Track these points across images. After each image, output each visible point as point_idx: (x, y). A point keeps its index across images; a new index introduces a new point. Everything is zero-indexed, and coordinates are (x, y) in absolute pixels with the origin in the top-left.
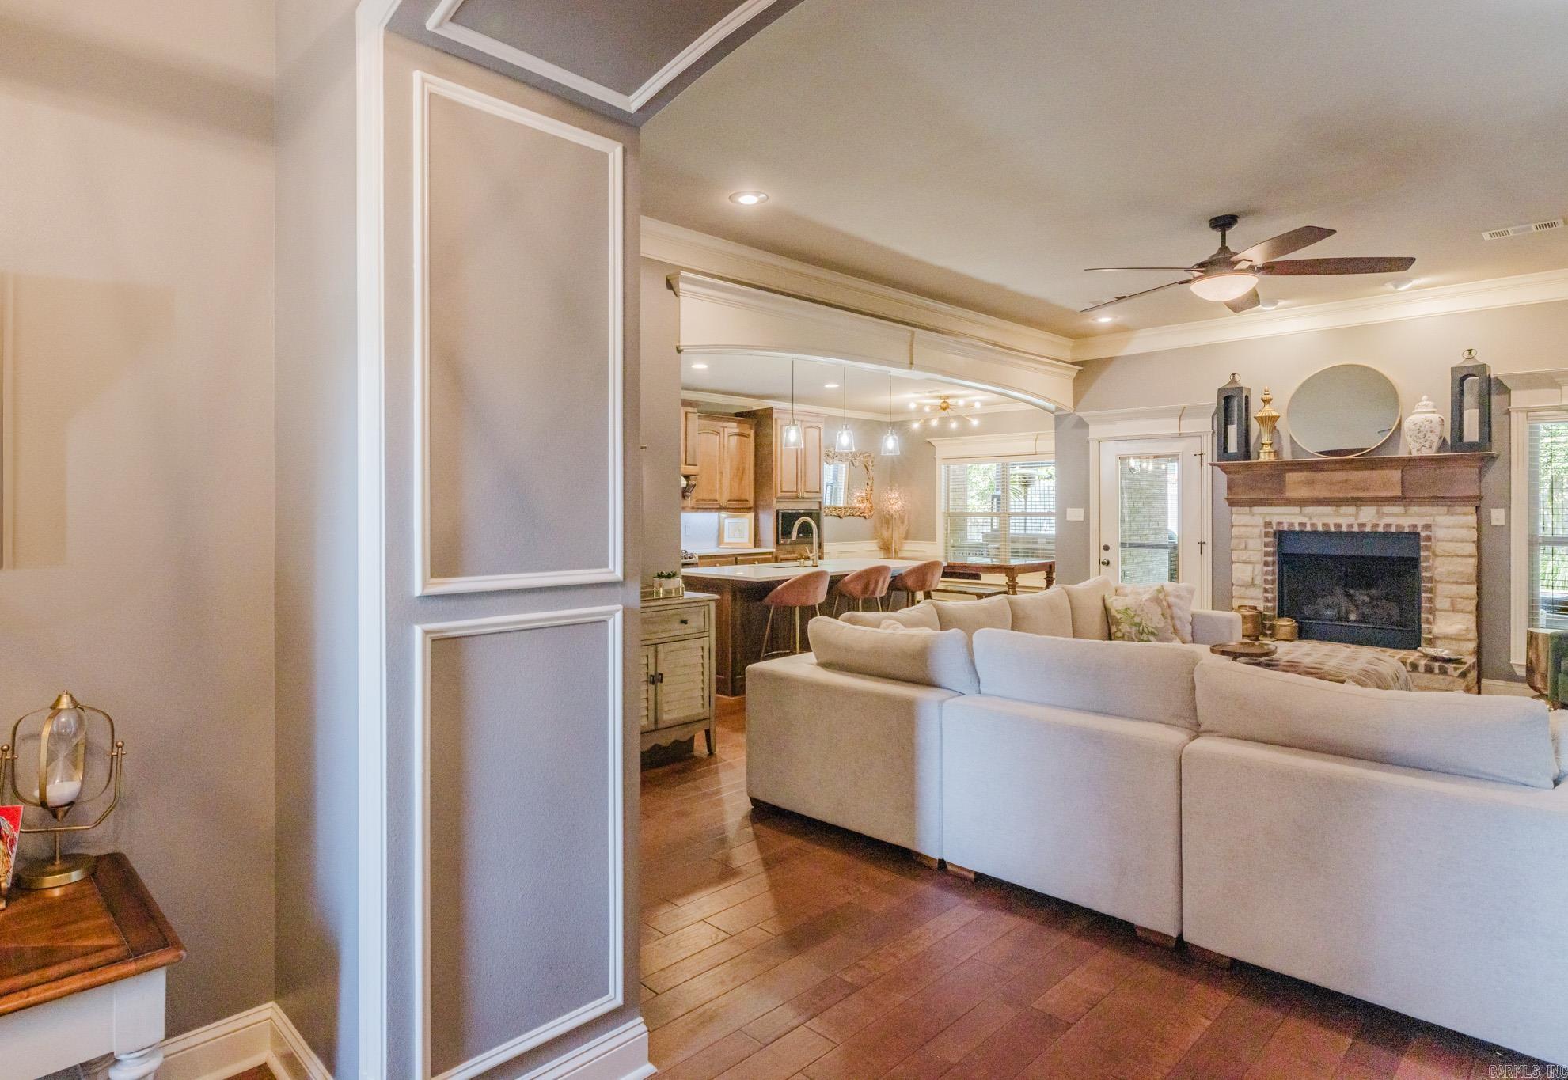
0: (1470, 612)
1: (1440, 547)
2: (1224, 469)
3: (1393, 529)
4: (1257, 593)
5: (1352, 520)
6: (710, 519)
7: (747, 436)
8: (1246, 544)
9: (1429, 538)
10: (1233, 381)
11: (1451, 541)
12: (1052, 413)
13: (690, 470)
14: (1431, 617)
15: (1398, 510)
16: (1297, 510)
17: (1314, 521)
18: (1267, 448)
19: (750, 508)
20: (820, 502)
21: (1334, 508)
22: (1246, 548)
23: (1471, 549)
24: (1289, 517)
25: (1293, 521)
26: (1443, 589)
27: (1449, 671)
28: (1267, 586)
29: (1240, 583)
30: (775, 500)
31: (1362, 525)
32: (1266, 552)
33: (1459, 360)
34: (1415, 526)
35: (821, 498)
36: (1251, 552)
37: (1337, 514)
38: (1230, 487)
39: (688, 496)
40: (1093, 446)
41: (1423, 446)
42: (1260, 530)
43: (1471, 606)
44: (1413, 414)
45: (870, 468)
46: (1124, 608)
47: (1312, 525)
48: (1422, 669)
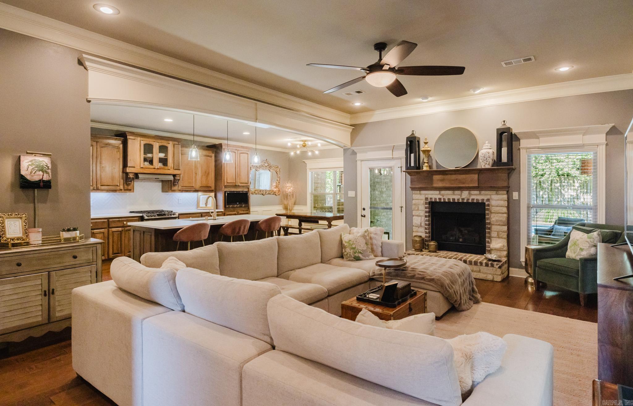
0: (505, 238)
1: (493, 209)
2: (409, 173)
3: (475, 201)
4: (422, 229)
5: (459, 197)
6: (192, 196)
7: (211, 157)
8: (418, 207)
9: (488, 205)
10: (413, 134)
11: (497, 206)
12: (342, 148)
13: (176, 172)
14: (490, 240)
15: (477, 192)
16: (438, 192)
17: (445, 197)
18: (426, 164)
19: (213, 190)
20: (248, 188)
21: (452, 191)
22: (418, 210)
23: (505, 210)
24: (435, 195)
25: (436, 197)
26: (494, 228)
27: (494, 266)
28: (426, 227)
29: (416, 225)
30: (223, 187)
31: (463, 199)
32: (426, 211)
33: (500, 126)
34: (483, 200)
35: (249, 186)
36: (420, 211)
37: (454, 194)
38: (412, 182)
39: (176, 185)
40: (359, 163)
41: (486, 164)
42: (423, 202)
43: (505, 235)
44: (482, 149)
45: (278, 173)
46: (348, 240)
47: (444, 199)
48: (484, 264)
